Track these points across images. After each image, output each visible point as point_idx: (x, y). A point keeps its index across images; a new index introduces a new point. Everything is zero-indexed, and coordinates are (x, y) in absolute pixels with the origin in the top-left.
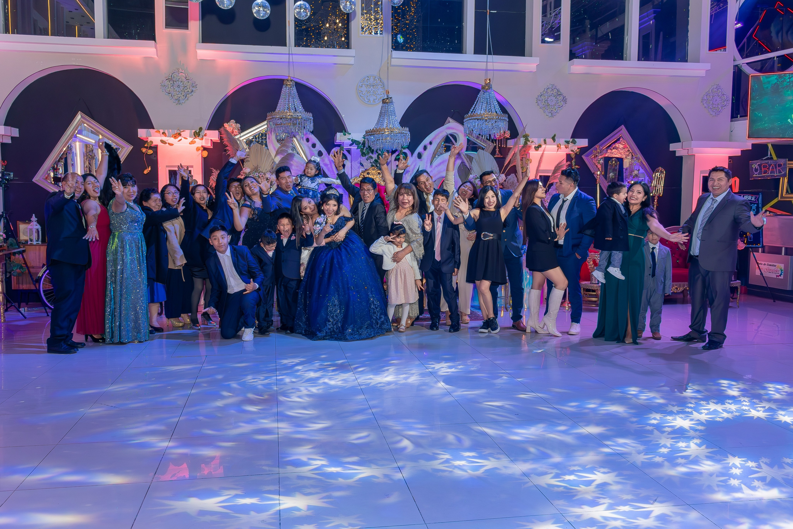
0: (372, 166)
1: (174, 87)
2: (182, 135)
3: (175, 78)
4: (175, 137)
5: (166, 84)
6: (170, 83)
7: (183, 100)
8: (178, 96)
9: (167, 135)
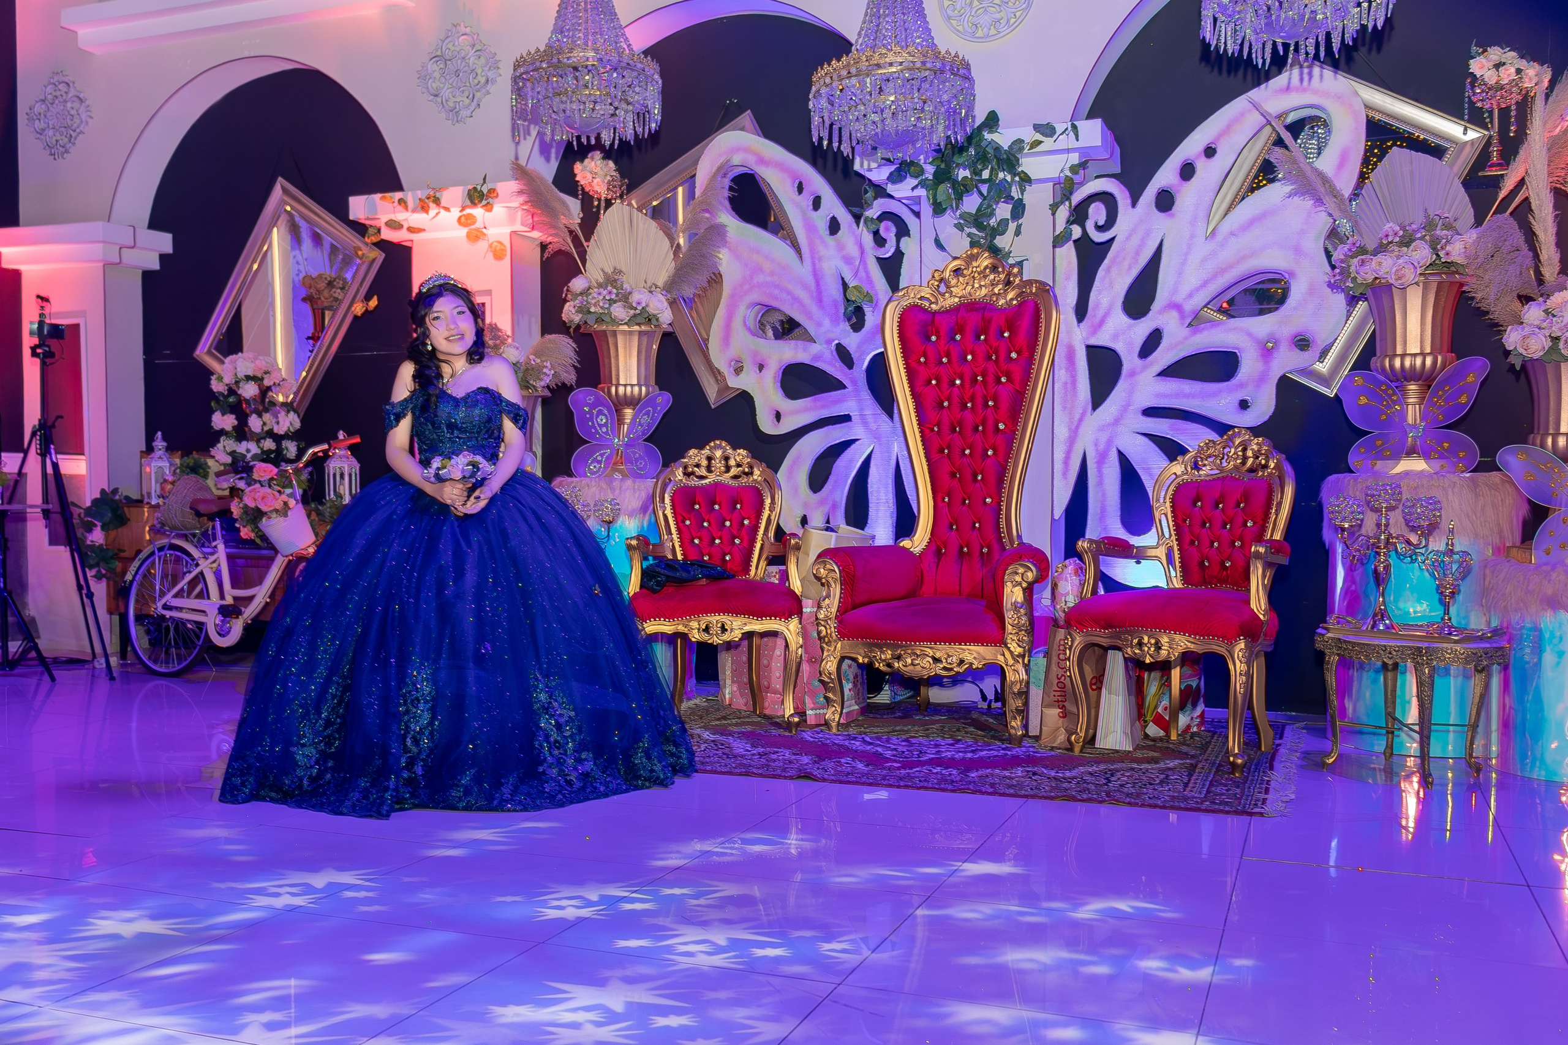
0: (973, 245)
1: (448, 77)
2: (443, 203)
3: (450, 54)
4: (425, 209)
5: (430, 71)
6: (437, 69)
7: (467, 107)
8: (455, 100)
9: (411, 204)
